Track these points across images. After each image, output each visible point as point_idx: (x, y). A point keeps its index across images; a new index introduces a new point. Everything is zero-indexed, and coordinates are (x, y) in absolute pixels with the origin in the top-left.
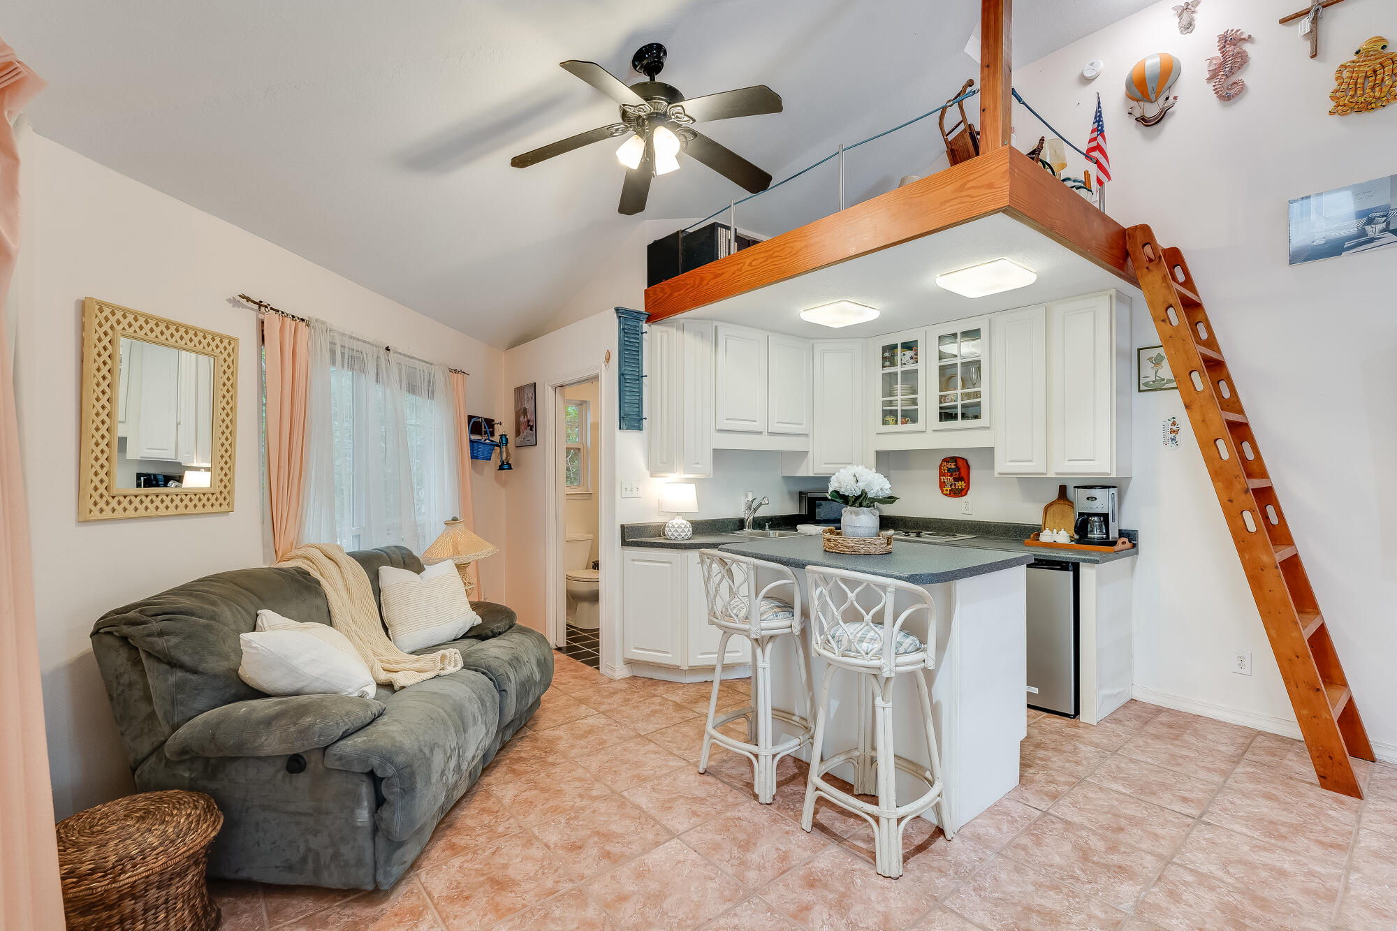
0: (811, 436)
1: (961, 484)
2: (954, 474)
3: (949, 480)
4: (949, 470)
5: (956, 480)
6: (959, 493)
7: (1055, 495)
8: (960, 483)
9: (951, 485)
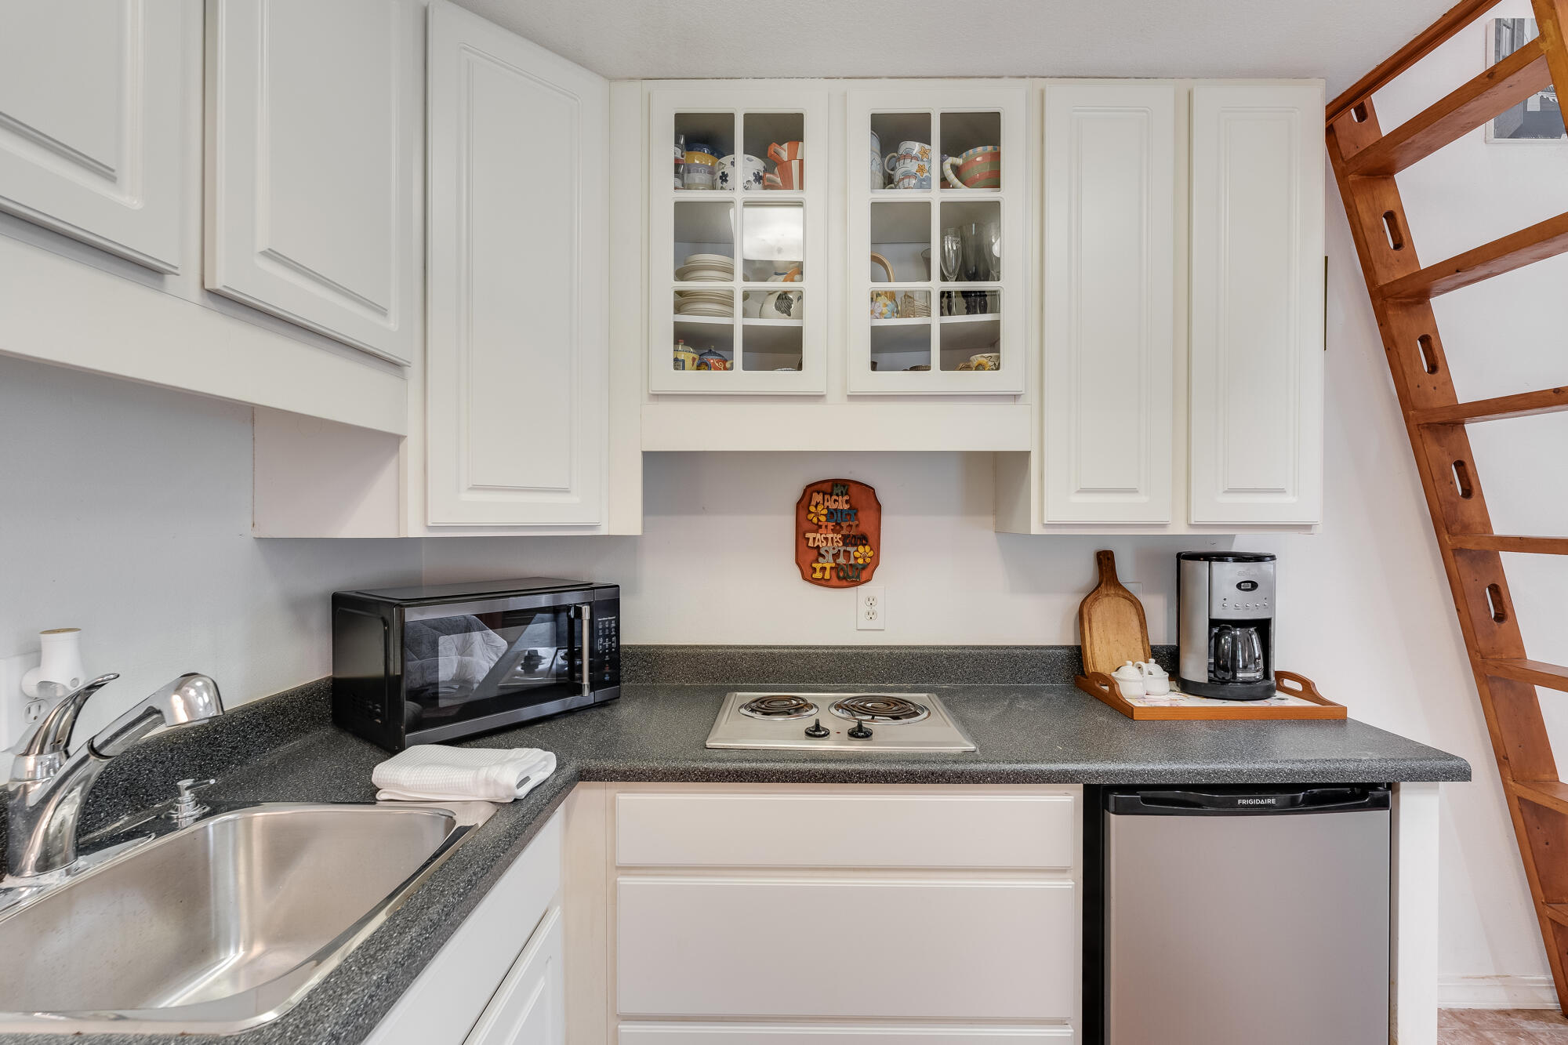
0: (414, 371)
1: (861, 553)
2: (844, 525)
3: (827, 540)
4: (831, 514)
5: (848, 540)
6: (851, 575)
7: (1085, 572)
8: (861, 549)
9: (836, 556)
